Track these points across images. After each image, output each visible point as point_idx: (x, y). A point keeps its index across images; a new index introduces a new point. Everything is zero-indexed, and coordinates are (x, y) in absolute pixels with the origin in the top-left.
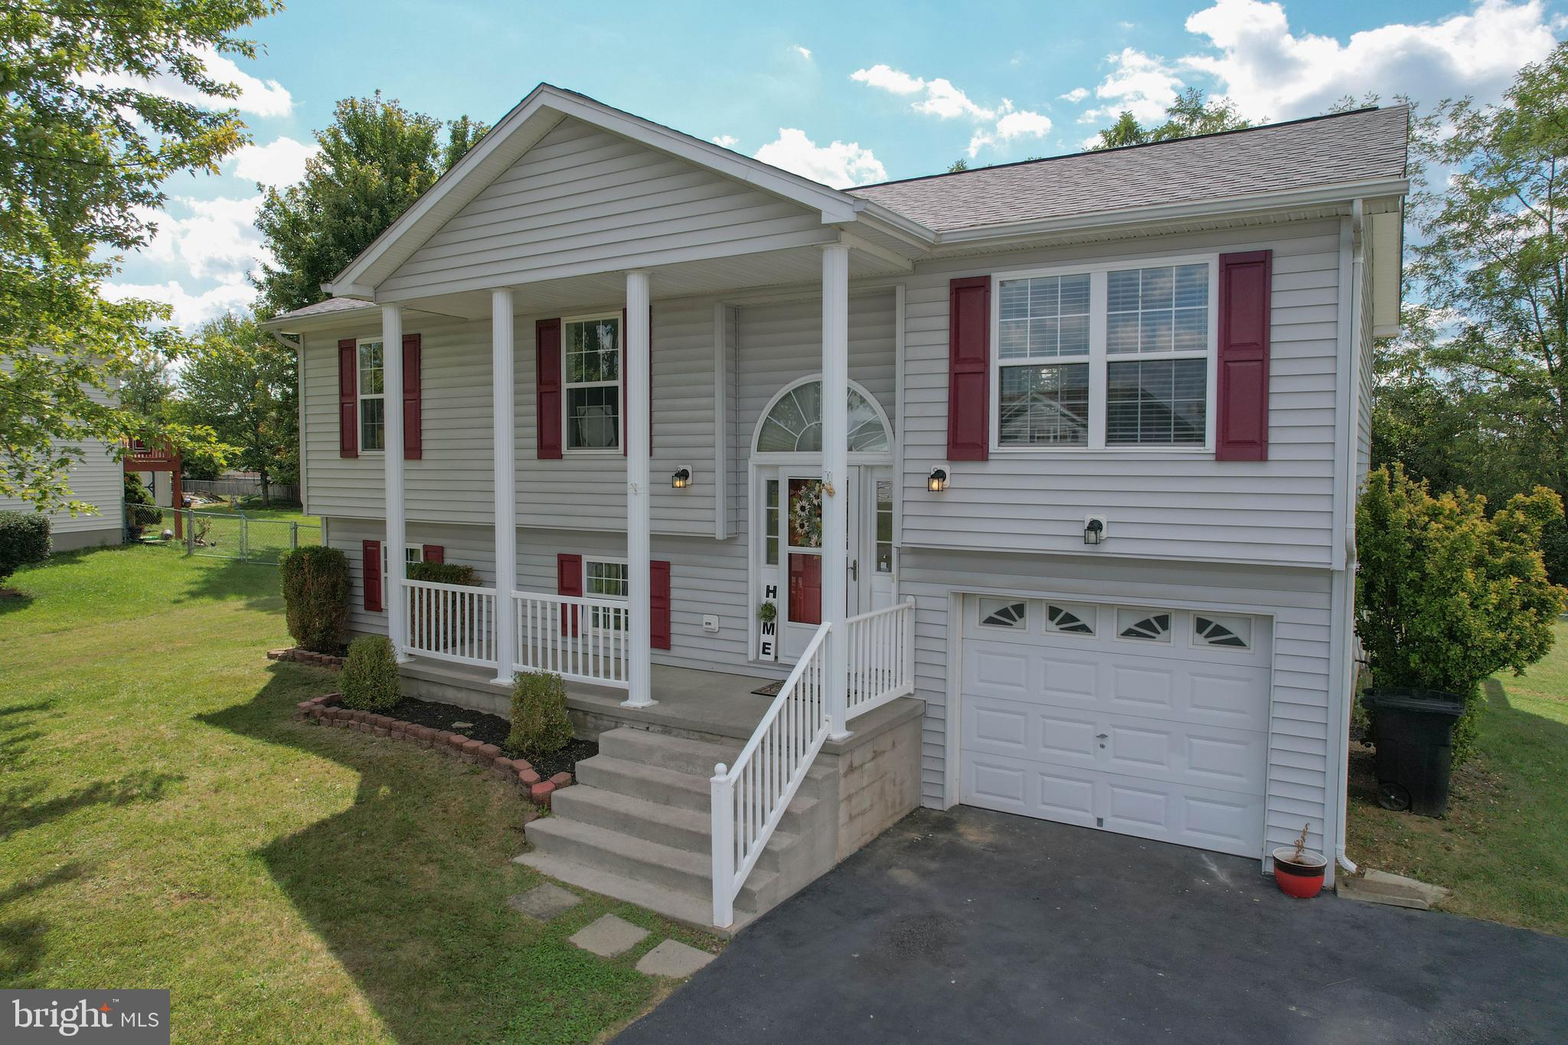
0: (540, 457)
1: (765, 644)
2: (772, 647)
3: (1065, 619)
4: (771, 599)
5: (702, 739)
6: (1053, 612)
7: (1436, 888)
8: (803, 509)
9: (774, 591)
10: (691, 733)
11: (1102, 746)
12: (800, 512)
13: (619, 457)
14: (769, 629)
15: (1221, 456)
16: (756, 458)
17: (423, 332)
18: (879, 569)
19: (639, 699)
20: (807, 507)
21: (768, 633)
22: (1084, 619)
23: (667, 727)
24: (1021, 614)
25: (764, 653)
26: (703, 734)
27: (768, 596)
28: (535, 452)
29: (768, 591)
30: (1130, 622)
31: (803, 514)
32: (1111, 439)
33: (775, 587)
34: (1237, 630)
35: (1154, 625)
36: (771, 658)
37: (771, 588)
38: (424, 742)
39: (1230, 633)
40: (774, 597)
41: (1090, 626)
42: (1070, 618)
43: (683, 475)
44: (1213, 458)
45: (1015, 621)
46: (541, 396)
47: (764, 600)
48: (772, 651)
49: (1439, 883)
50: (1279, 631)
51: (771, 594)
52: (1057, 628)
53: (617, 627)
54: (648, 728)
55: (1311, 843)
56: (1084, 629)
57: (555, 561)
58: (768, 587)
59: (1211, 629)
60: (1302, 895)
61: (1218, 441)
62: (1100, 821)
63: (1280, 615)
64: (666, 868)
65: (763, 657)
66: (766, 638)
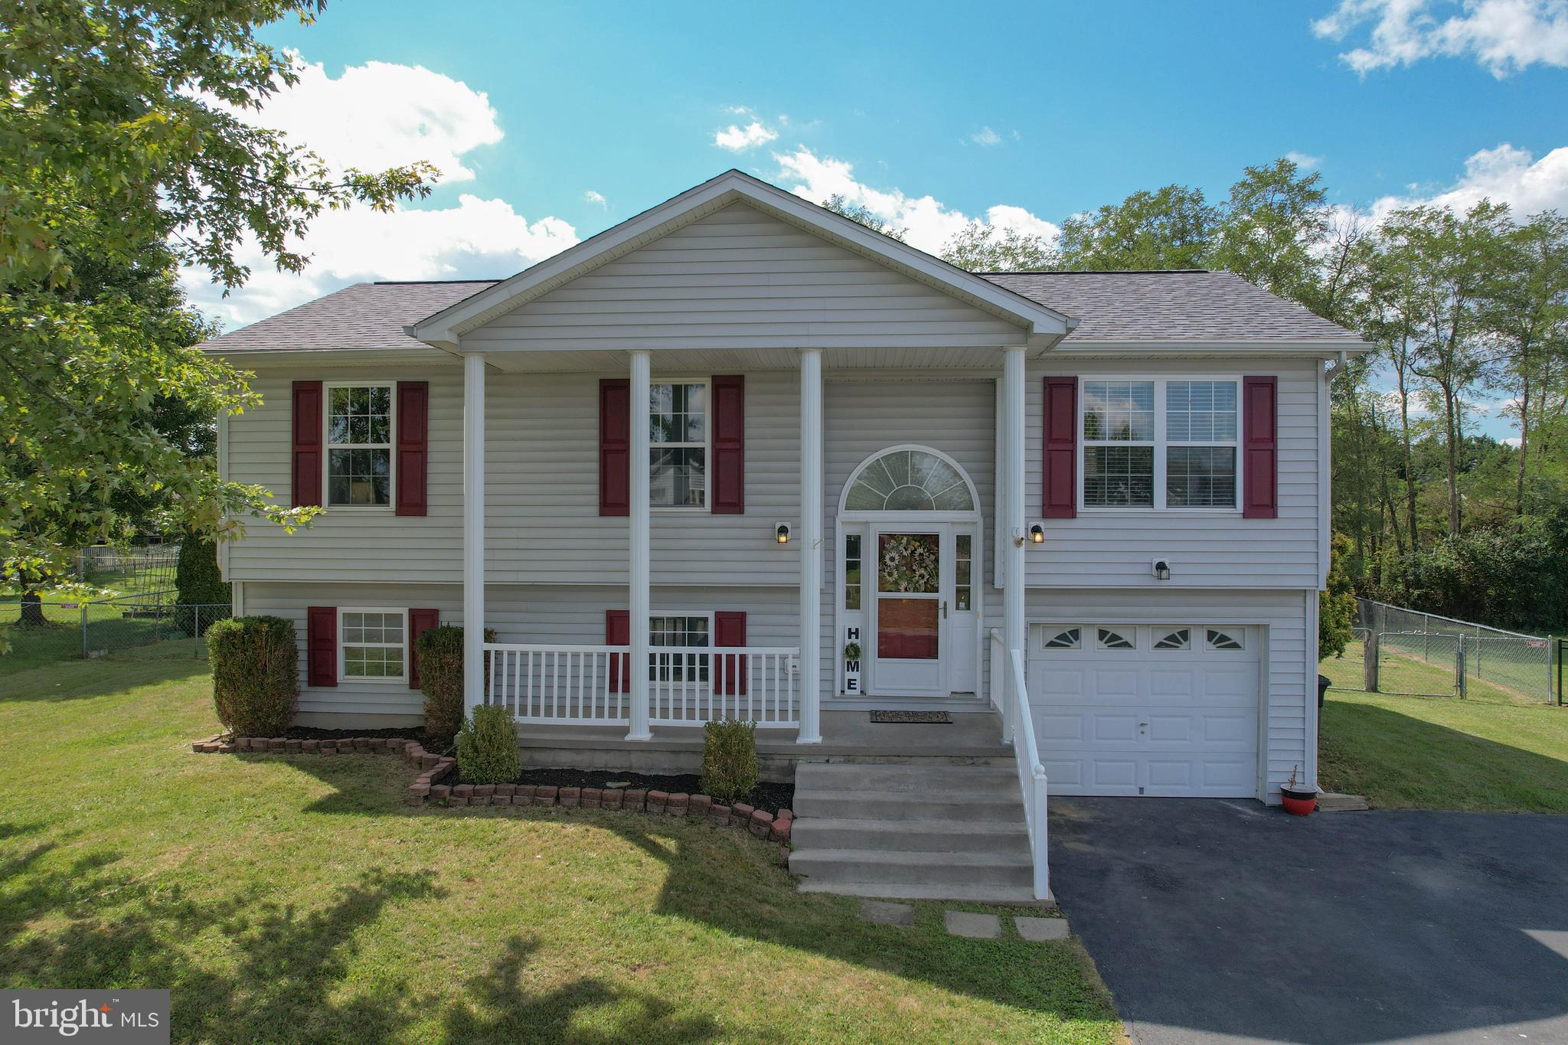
0: (602, 514)
1: (849, 680)
2: (858, 683)
3: (1110, 638)
4: (853, 639)
5: (890, 762)
6: (1102, 634)
7: (1358, 797)
8: (892, 559)
9: (857, 633)
10: (878, 758)
11: (1143, 733)
12: (889, 562)
13: (707, 515)
14: (853, 666)
15: (1246, 515)
16: (843, 515)
17: (430, 379)
18: (958, 608)
19: (812, 736)
20: (897, 558)
21: (853, 671)
22: (1126, 636)
23: (849, 757)
24: (1077, 638)
25: (849, 688)
26: (890, 758)
27: (850, 638)
28: (595, 510)
29: (850, 633)
30: (1161, 637)
31: (892, 564)
32: (1169, 504)
33: (857, 629)
34: (1234, 636)
35: (1177, 638)
36: (857, 692)
37: (853, 631)
38: (613, 804)
39: (1230, 639)
40: (857, 638)
41: (1131, 642)
42: (1115, 637)
43: (783, 530)
44: (1241, 516)
45: (1072, 643)
46: (604, 454)
47: (848, 642)
48: (858, 685)
49: (1358, 793)
50: (1273, 635)
51: (853, 636)
52: (1106, 646)
53: (691, 678)
54: (828, 761)
55: (1299, 779)
56: (1126, 645)
57: (602, 618)
58: (850, 629)
59: (1218, 638)
60: (1303, 813)
61: (1245, 505)
62: (1141, 790)
63: (1274, 624)
64: (957, 867)
65: (848, 692)
66: (851, 675)
